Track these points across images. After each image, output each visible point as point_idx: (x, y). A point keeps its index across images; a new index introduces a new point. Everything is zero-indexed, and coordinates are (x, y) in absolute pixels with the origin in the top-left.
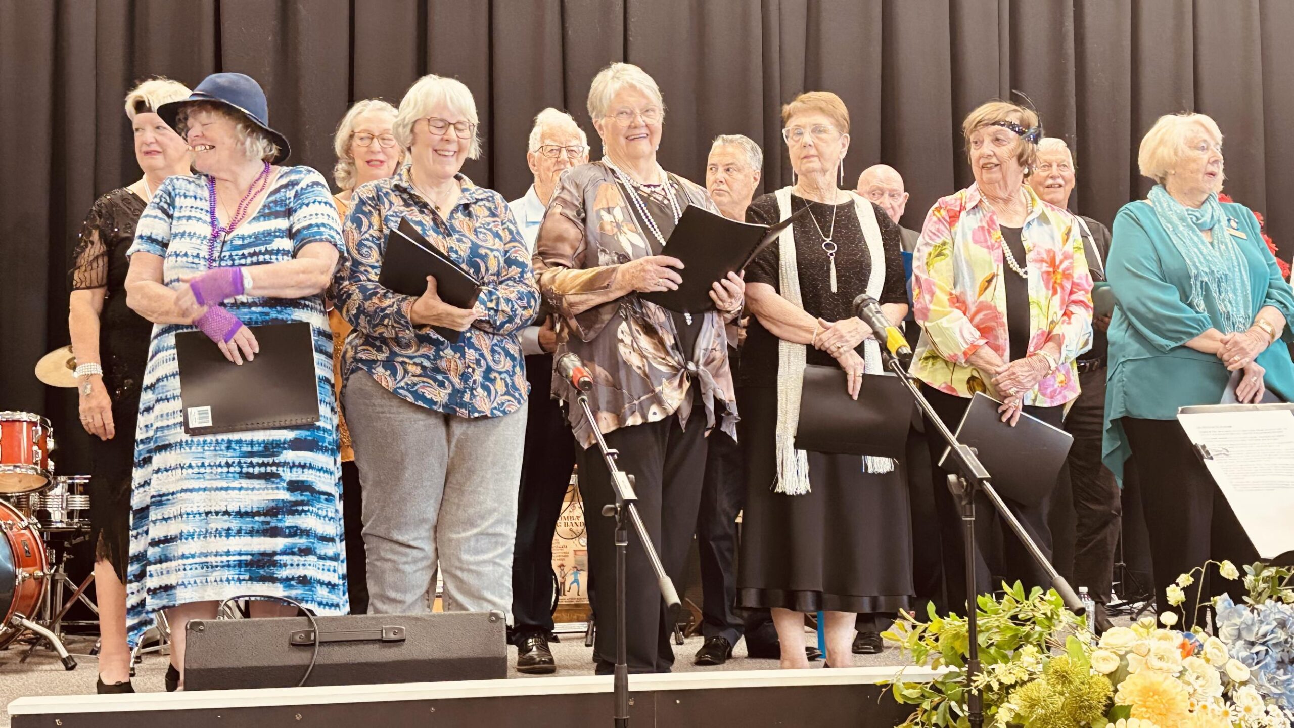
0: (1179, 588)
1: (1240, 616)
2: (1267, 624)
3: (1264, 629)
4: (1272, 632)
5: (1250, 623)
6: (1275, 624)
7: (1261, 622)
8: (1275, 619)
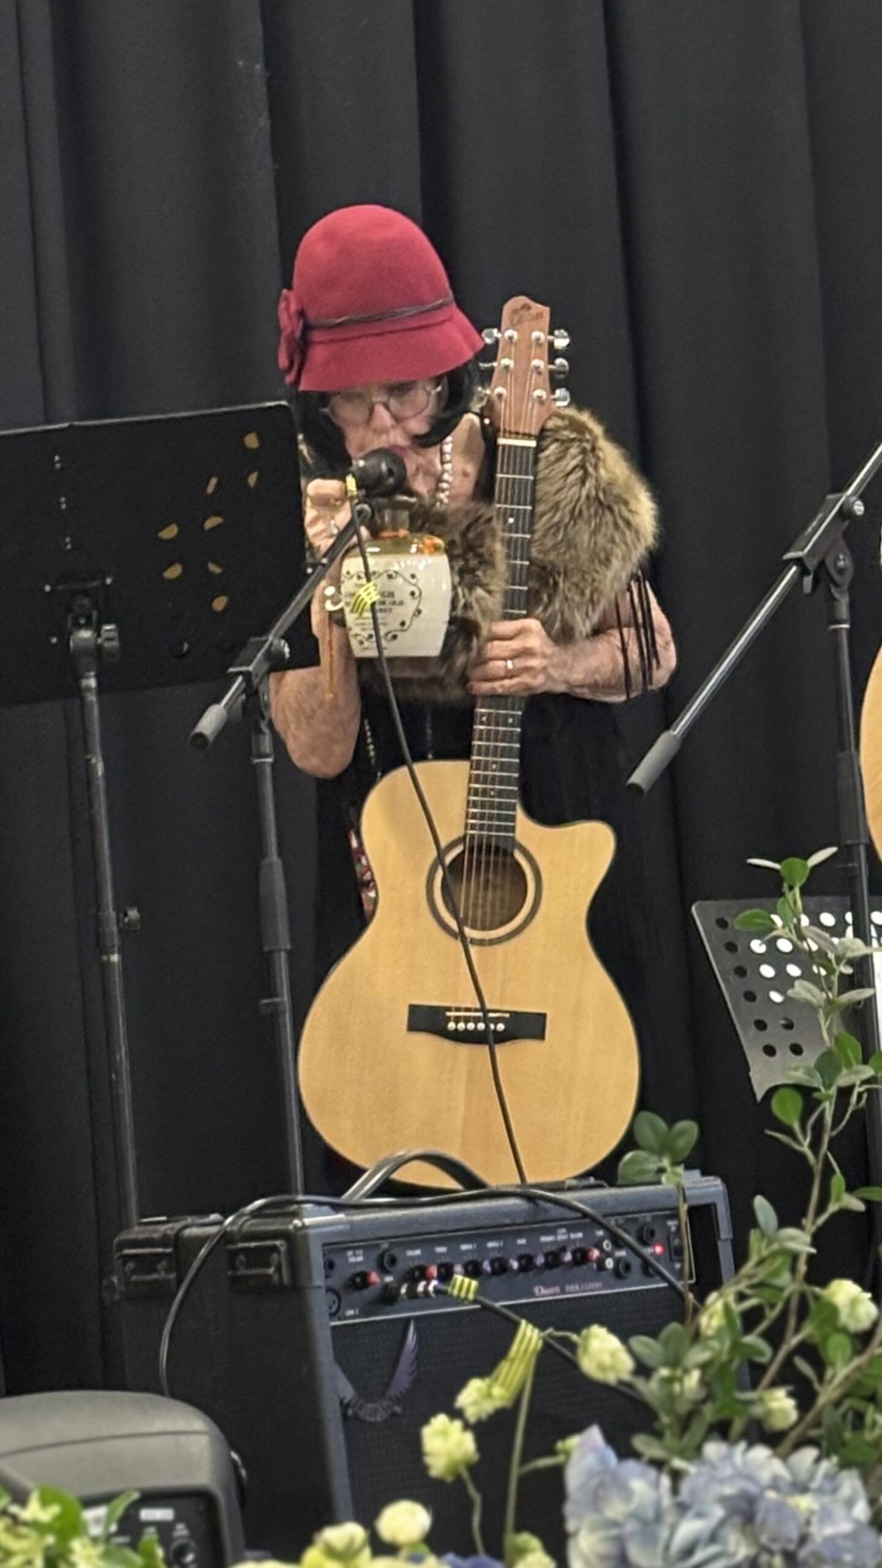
0: (458, 1424)
1: (627, 1494)
2: (700, 1515)
3: (689, 1528)
4: (713, 1537)
5: (650, 1514)
6: (718, 1512)
7: (683, 1508)
8: (723, 1500)
